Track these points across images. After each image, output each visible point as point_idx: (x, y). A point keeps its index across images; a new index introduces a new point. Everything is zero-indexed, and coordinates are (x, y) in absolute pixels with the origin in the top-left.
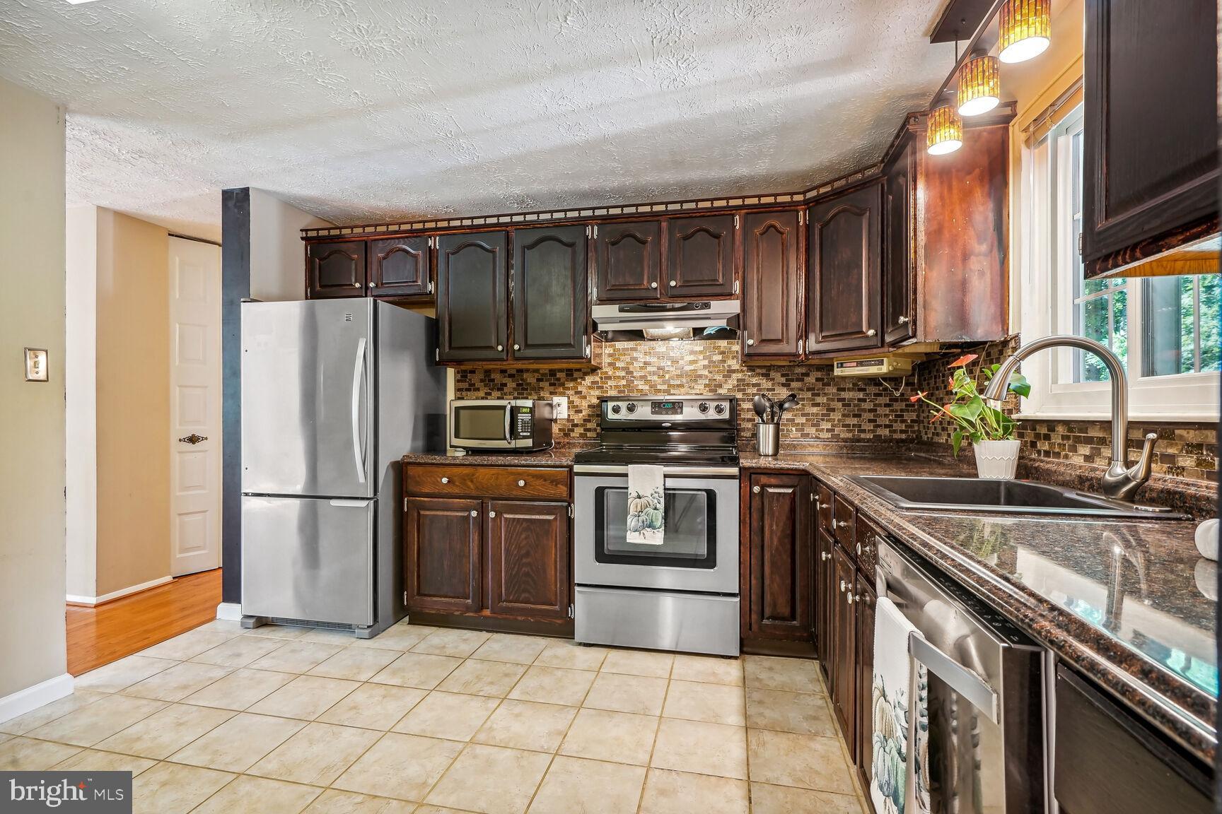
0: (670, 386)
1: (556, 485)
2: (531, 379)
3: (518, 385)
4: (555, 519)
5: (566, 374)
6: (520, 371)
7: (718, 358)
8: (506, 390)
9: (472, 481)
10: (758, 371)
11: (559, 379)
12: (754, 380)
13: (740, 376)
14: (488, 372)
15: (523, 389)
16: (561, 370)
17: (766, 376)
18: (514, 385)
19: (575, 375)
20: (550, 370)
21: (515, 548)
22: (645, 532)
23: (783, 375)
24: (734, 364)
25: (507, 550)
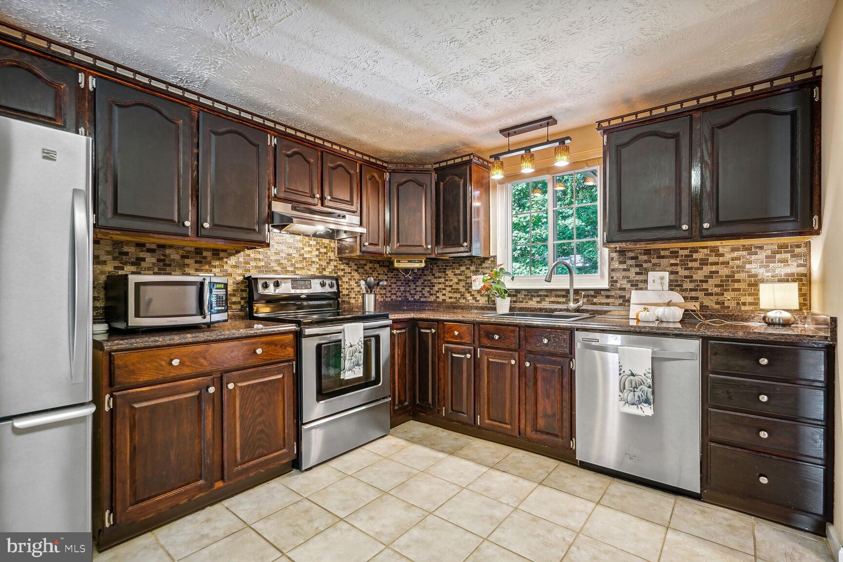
0: (296, 268)
1: (285, 348)
2: (175, 256)
3: (159, 260)
4: (283, 376)
5: (213, 253)
6: (162, 247)
7: (323, 250)
8: (143, 264)
9: (205, 358)
10: (344, 261)
11: (205, 258)
12: (342, 267)
13: (335, 263)
14: (117, 244)
15: (164, 265)
16: (207, 249)
17: (348, 264)
18: (154, 260)
19: (222, 254)
20: (196, 249)
21: (250, 412)
22: (355, 370)
23: (356, 265)
24: (332, 255)
25: (242, 417)
